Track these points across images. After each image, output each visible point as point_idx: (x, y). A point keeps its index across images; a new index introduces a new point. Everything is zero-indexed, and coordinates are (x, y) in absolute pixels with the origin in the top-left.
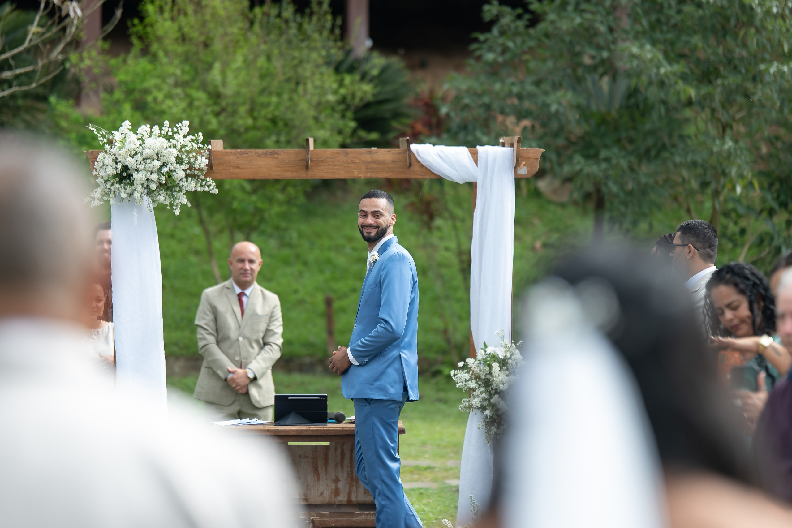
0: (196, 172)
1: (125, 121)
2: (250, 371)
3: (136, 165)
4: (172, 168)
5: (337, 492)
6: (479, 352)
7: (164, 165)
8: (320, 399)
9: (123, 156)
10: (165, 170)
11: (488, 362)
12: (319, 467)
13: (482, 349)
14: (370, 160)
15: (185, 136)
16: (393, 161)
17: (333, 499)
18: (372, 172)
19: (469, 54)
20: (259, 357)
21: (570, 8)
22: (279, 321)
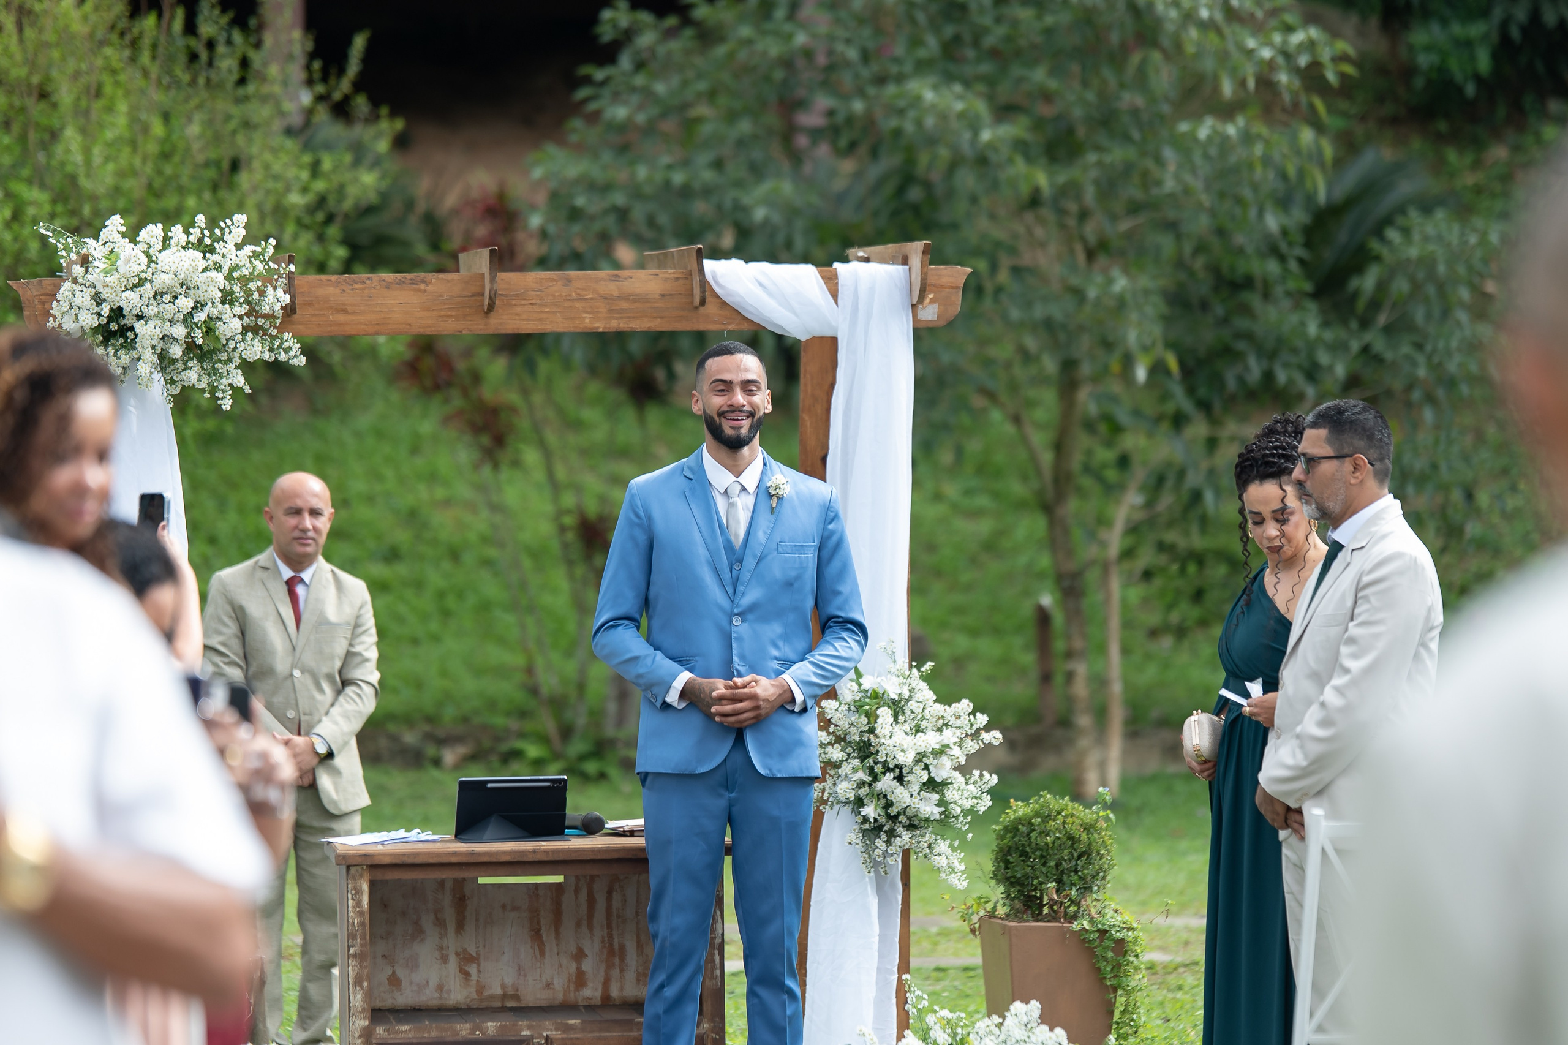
0: (260, 322)
1: (113, 217)
2: (320, 740)
3: (140, 308)
4: (215, 312)
5: (580, 980)
6: (846, 688)
7: (199, 306)
8: (553, 786)
9: (112, 288)
10: (201, 317)
11: (867, 708)
12: (543, 928)
13: (852, 680)
14: (616, 293)
15: (239, 247)
16: (663, 295)
17: (572, 995)
18: (622, 318)
19: (577, 108)
20: (334, 711)
21: (780, 13)
22: (371, 635)
